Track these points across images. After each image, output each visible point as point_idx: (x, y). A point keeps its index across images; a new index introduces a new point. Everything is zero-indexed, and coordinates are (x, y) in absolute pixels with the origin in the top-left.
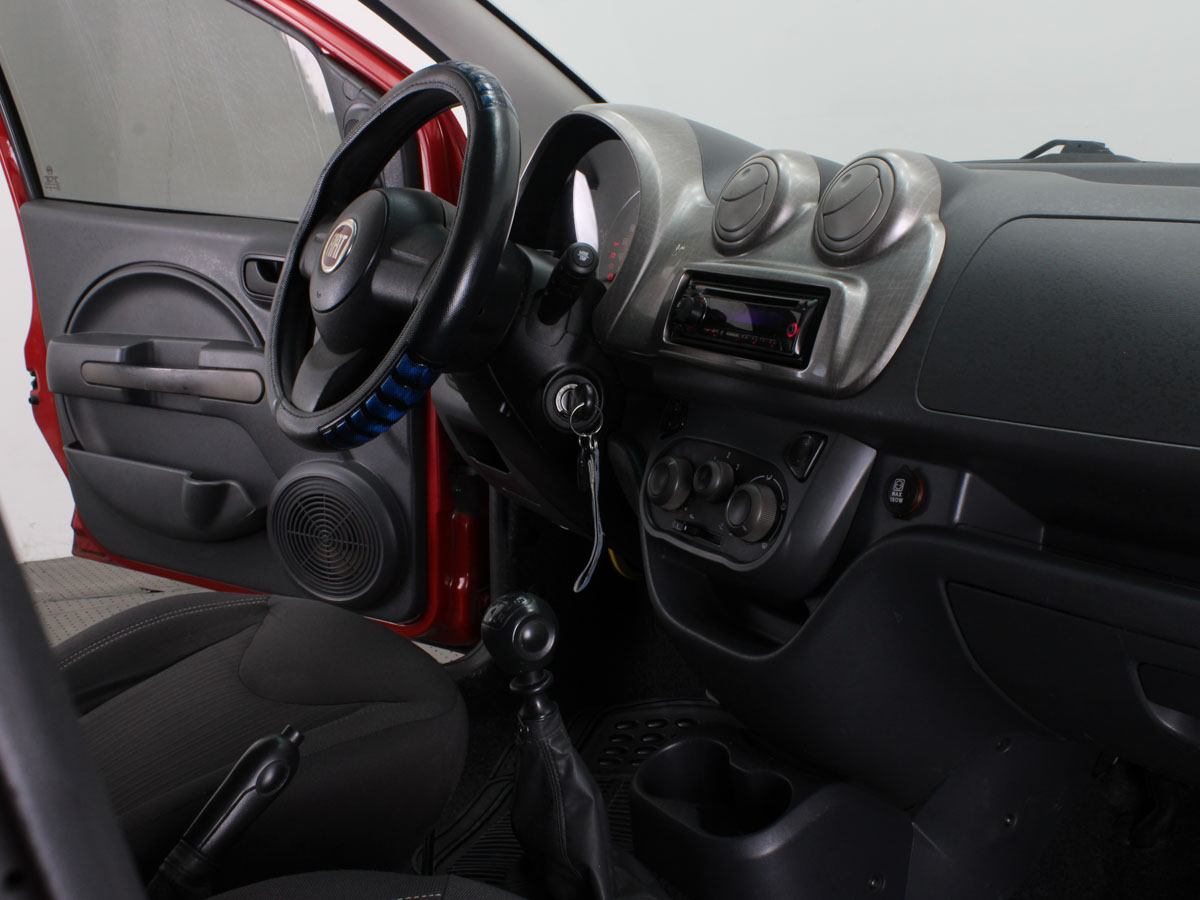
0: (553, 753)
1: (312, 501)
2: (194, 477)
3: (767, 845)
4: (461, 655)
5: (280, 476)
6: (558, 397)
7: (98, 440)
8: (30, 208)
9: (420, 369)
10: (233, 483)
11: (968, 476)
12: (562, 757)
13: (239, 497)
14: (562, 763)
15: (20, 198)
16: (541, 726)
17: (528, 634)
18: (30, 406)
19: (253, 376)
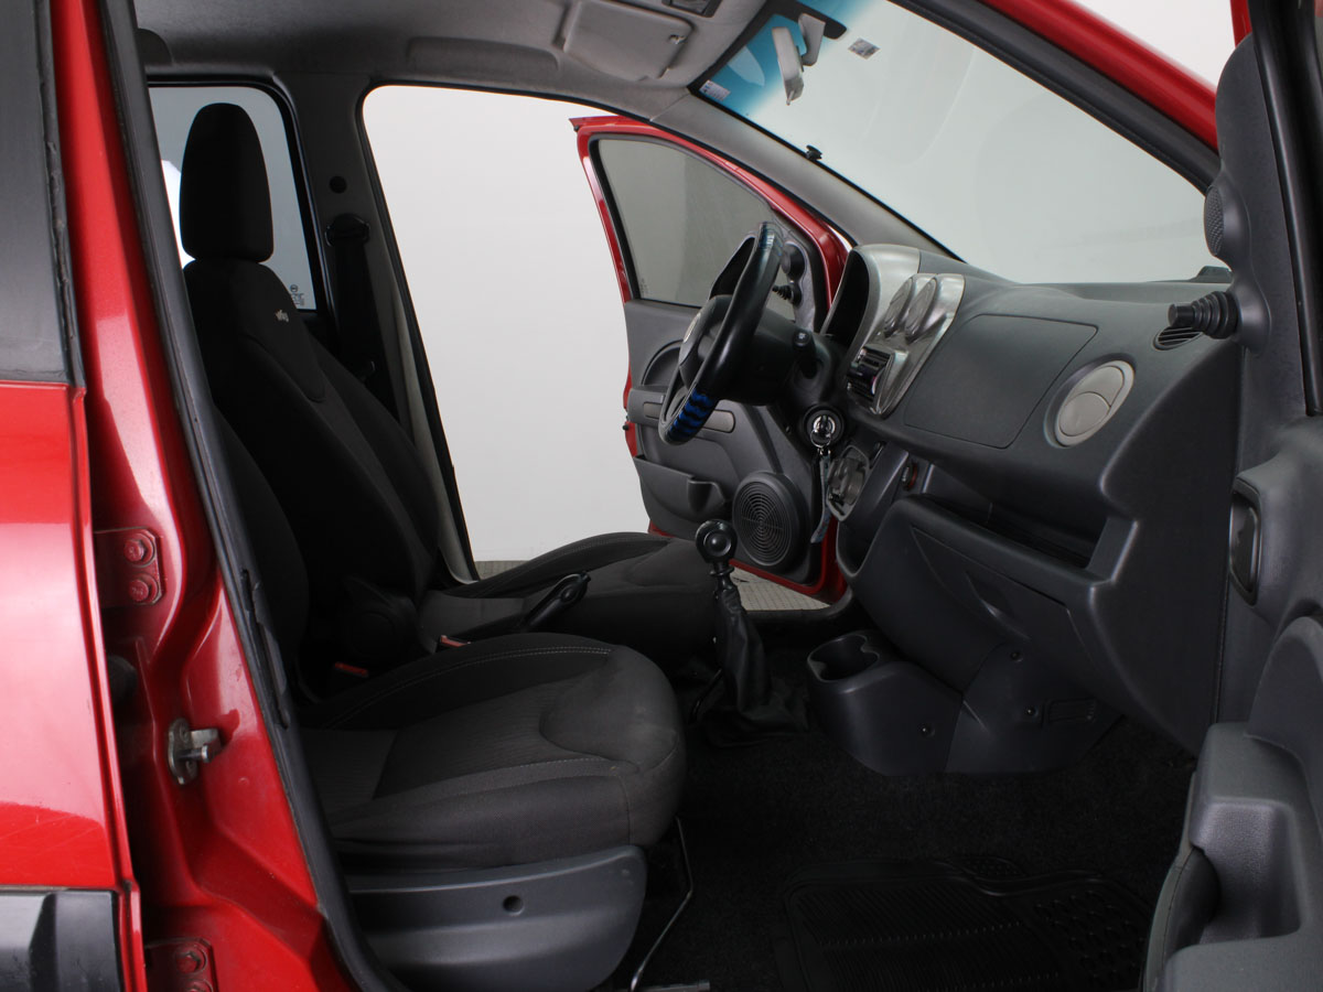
0: (729, 612)
1: (754, 498)
2: (693, 479)
3: (850, 689)
4: (827, 606)
5: (741, 481)
6: (815, 423)
7: (655, 455)
8: (630, 304)
9: (703, 397)
10: (714, 484)
11: (932, 467)
12: (733, 615)
13: (717, 494)
14: (733, 619)
15: (626, 298)
16: (723, 596)
17: (714, 541)
18: (624, 431)
19: (729, 415)
